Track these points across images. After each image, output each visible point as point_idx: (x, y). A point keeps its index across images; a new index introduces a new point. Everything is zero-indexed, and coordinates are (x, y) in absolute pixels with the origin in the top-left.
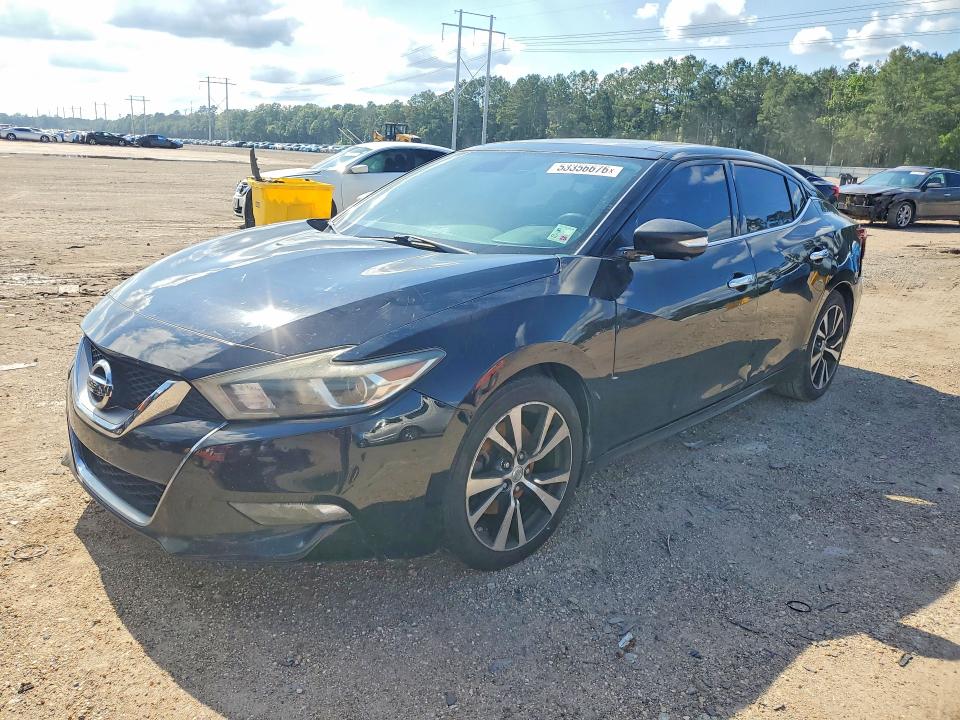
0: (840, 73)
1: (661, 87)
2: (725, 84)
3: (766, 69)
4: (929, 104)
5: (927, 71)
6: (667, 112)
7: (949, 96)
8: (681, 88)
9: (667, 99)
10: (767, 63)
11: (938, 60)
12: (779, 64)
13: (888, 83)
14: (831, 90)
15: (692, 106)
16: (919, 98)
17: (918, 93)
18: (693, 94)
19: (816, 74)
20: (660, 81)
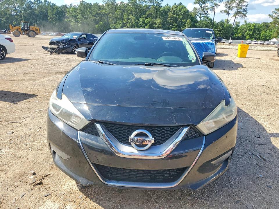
0: (68, 7)
1: (13, 6)
2: (35, 7)
3: (47, 3)
4: (91, 17)
5: (89, 8)
6: (17, 15)
7: (96, 15)
8: (20, 7)
9: (16, 11)
10: (47, 2)
11: (91, 5)
12: (51, 2)
13: (81, 10)
14: (67, 12)
15: (26, 14)
16: (89, 15)
17: (88, 14)
18: (25, 9)
19: (61, 6)
20: (12, 4)
